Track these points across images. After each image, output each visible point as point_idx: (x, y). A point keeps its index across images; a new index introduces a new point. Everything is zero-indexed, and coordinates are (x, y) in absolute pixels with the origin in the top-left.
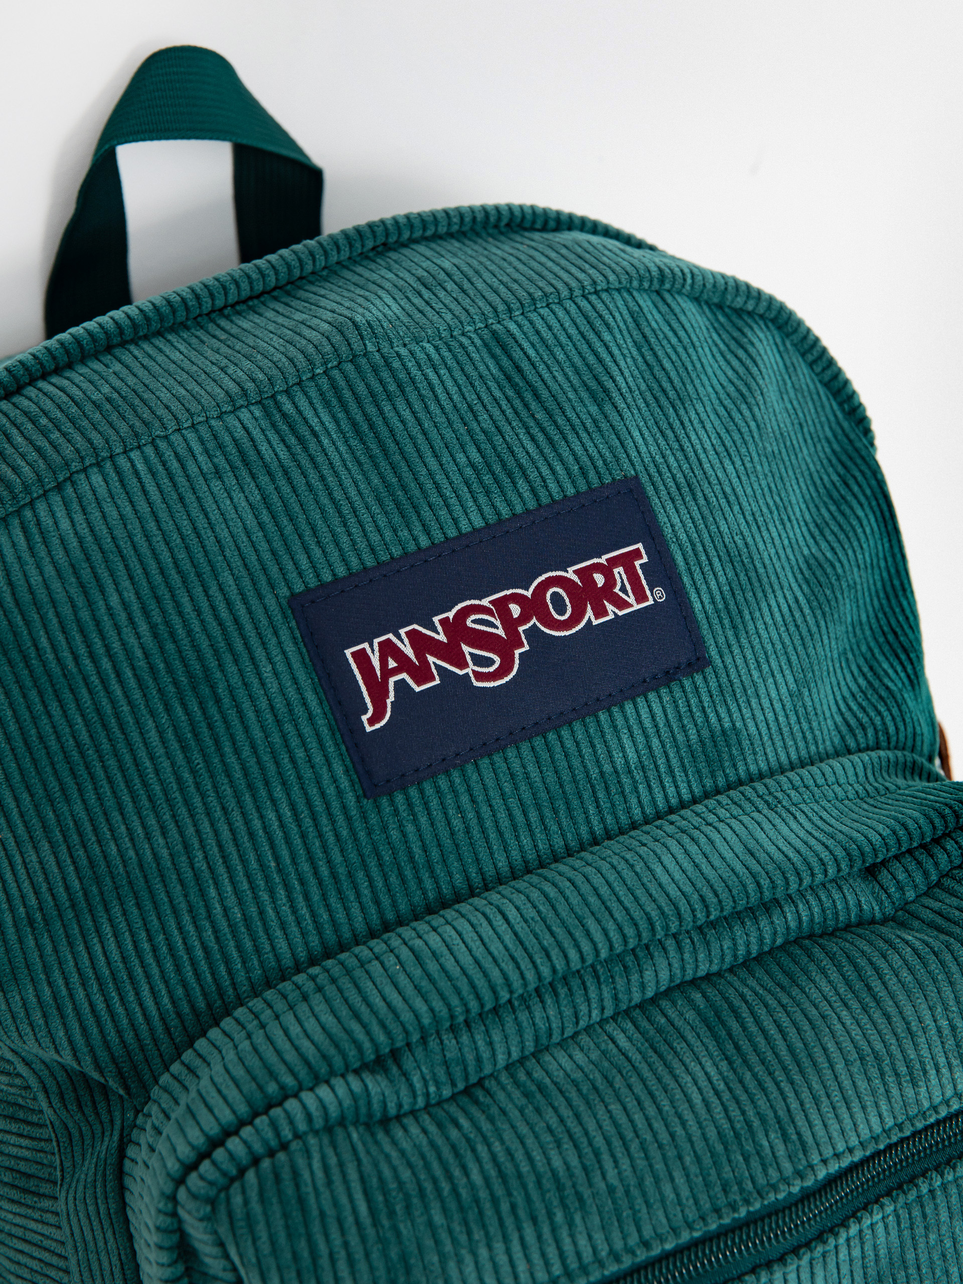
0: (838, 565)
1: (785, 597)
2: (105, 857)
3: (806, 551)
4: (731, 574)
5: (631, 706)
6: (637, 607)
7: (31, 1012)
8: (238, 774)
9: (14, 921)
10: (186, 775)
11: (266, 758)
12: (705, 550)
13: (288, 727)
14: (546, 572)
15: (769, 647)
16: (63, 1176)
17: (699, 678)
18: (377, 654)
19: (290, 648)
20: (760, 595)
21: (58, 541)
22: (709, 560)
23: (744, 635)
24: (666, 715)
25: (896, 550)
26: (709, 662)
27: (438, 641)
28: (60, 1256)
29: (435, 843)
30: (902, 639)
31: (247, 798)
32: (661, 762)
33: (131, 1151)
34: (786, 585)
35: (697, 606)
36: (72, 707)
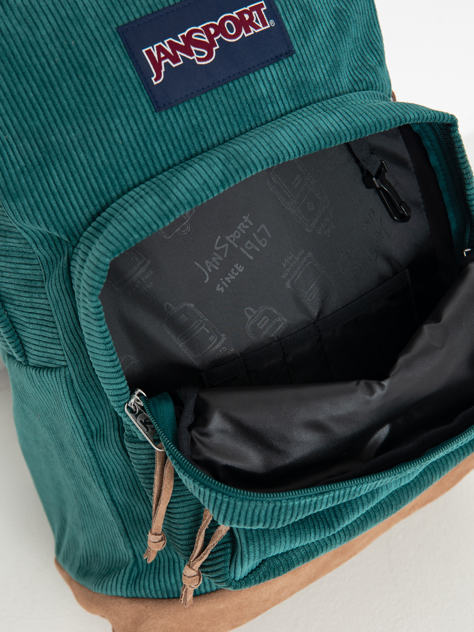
0: (348, 11)
1: (326, 25)
2: (51, 143)
3: (334, 6)
4: (302, 15)
5: (263, 71)
6: (263, 28)
7: (26, 209)
8: (102, 105)
9: (15, 172)
10: (81, 106)
11: (114, 97)
12: (290, 4)
13: (121, 84)
14: (224, 14)
15: (320, 46)
16: (46, 278)
17: (290, 59)
18: (156, 51)
19: (119, 50)
20: (315, 24)
21: (17, 9)
22: (292, 8)
23: (309, 41)
24: (278, 75)
25: (372, 7)
26: (294, 52)
27: (181, 45)
28: (48, 310)
29: (186, 130)
30: (374, 45)
31: (107, 115)
32: (277, 95)
33: (73, 263)
34: (326, 19)
35: (288, 28)
36: (30, 78)
